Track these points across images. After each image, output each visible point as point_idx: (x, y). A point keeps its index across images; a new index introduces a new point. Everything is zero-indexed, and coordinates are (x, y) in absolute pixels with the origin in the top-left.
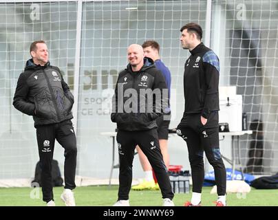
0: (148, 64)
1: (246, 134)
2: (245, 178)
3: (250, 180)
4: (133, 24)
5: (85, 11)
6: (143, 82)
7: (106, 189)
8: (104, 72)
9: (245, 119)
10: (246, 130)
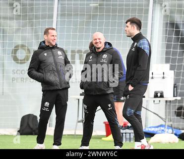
0: (108, 46)
1: (176, 100)
2: (174, 132)
3: (178, 134)
5: (60, 6)
6: (104, 59)
9: (175, 89)
10: (176, 96)
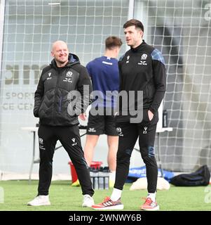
0: (73, 60)
1: (166, 131)
2: (164, 175)
3: (169, 178)
4: (55, 19)
5: (8, 5)
6: (68, 78)
7: (26, 184)
8: (26, 67)
9: (165, 117)
10: (166, 127)
